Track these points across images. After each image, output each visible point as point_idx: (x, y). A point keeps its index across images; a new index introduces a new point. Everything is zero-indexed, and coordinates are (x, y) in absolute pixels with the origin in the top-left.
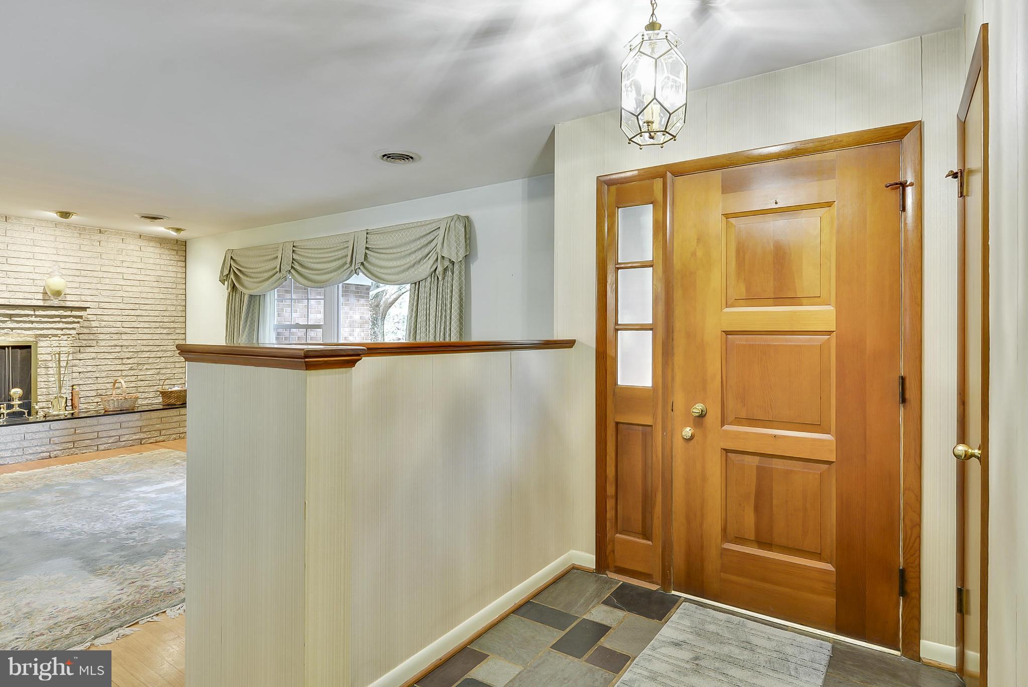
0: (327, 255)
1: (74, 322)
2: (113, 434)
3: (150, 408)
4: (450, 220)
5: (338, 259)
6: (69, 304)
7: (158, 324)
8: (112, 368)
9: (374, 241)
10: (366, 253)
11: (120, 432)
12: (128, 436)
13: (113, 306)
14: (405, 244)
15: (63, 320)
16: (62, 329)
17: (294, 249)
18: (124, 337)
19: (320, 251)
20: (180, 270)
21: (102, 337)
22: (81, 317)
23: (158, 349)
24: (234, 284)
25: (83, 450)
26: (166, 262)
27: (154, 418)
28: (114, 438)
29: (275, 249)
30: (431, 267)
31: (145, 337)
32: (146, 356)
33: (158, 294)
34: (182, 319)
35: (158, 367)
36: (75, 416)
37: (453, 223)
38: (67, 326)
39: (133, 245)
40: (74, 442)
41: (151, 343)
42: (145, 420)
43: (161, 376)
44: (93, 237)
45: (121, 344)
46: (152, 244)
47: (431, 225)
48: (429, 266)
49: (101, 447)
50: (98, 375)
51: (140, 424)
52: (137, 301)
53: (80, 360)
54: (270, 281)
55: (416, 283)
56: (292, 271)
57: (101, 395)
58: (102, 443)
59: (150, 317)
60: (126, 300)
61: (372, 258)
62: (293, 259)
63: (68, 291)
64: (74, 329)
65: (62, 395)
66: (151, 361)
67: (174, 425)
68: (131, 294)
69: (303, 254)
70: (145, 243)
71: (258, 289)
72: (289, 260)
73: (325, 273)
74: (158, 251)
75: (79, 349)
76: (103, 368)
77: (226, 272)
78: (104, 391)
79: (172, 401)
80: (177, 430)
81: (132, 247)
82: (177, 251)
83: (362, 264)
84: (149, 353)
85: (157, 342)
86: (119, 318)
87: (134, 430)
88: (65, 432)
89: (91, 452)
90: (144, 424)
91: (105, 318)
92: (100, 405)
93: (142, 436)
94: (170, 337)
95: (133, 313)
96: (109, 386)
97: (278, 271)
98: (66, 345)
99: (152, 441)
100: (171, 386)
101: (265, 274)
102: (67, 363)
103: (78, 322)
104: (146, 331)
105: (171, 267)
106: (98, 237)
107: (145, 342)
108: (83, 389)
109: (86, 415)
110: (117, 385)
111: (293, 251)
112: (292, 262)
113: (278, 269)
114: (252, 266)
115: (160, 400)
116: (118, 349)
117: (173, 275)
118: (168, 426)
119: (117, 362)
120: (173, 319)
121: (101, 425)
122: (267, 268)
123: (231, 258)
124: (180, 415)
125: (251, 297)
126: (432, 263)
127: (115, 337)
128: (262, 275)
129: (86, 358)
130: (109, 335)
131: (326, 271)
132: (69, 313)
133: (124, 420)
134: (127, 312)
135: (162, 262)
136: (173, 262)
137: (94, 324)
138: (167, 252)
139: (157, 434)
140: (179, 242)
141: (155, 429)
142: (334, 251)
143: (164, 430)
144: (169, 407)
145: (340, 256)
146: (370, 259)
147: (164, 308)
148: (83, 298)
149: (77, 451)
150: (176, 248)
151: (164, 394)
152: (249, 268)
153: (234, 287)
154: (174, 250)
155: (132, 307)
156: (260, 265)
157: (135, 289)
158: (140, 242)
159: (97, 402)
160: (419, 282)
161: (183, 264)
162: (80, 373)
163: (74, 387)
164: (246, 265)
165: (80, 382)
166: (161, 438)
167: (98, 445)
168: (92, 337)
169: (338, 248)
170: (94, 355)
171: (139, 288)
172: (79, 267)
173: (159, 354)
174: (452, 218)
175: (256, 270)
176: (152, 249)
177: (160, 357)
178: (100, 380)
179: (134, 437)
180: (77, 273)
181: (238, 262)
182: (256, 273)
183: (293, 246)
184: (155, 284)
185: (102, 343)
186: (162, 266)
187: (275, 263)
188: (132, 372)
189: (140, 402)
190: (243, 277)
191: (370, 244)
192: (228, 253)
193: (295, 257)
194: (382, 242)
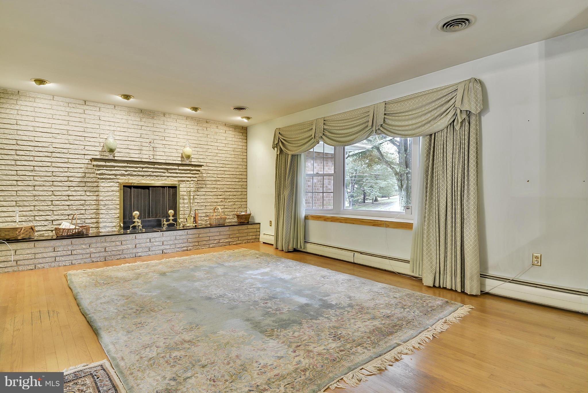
0: (350, 124)
1: (196, 174)
2: (216, 238)
3: (230, 224)
4: (468, 82)
5: (362, 124)
6: (193, 163)
7: (234, 176)
8: (213, 201)
9: (392, 108)
10: (384, 118)
11: (220, 237)
12: (223, 240)
13: (213, 165)
14: (421, 107)
15: (191, 172)
16: (190, 177)
17: (325, 122)
18: (218, 183)
19: (345, 121)
20: (244, 144)
21: (208, 182)
22: (199, 171)
23: (234, 191)
24: (281, 148)
25: (202, 247)
26: (237, 140)
27: (235, 230)
28: (217, 241)
29: (310, 124)
30: (449, 121)
31: (228, 183)
32: (228, 194)
33: (234, 159)
34: (245, 173)
35: (234, 201)
36: (197, 227)
37: (471, 84)
38: (193, 176)
39: (222, 130)
40: (198, 242)
41: (231, 187)
42: (231, 231)
43: (235, 206)
44: (203, 126)
45: (217, 187)
46: (231, 129)
47: (447, 89)
48: (448, 120)
49: (211, 246)
50: (206, 205)
51: (229, 233)
52: (224, 162)
53: (198, 195)
54: (308, 144)
55: (431, 135)
56: (323, 137)
57: (208, 216)
58: (211, 243)
59: (230, 172)
60: (219, 162)
61: (389, 121)
62: (324, 129)
63: (192, 156)
64: (196, 177)
65: (191, 215)
66: (231, 197)
67: (245, 234)
68: (221, 158)
69: (331, 125)
70: (227, 129)
71: (299, 150)
72: (321, 130)
73: (349, 136)
74: (233, 133)
75: (198, 189)
76: (209, 200)
77: (276, 142)
78: (209, 214)
79: (242, 221)
80: (246, 238)
81: (221, 131)
82: (243, 133)
83: (381, 125)
84: (230, 192)
85: (234, 187)
86: (216, 172)
87: (226, 237)
88: (194, 236)
89: (206, 248)
90: (231, 233)
91: (210, 172)
92: (207, 222)
93: (230, 240)
94: (240, 184)
95: (222, 169)
96: (211, 211)
97: (313, 137)
98: (192, 186)
99: (234, 243)
100: (241, 212)
101: (302, 141)
102: (194, 197)
103: (198, 174)
104: (228, 180)
105: (240, 143)
106: (205, 125)
107: (228, 186)
108: (199, 212)
109: (201, 227)
110: (216, 210)
111: (324, 123)
112: (323, 131)
113: (313, 136)
114: (293, 137)
115: (236, 220)
116: (215, 190)
117: (241, 147)
118: (242, 235)
119: (215, 197)
120: (241, 173)
121: (211, 233)
122: (305, 136)
123: (279, 133)
124: (248, 229)
125: (293, 156)
126: (451, 117)
127: (214, 183)
128: (300, 142)
129: (201, 194)
130: (211, 182)
131: (351, 133)
132: (193, 168)
133: (222, 230)
134: (219, 169)
135: (236, 140)
136: (241, 139)
137: (204, 175)
138: (238, 134)
139: (237, 239)
140: (244, 128)
141: (236, 236)
142: (359, 119)
143: (240, 237)
144: (241, 224)
145: (362, 122)
146: (387, 121)
147: (236, 166)
148: (200, 160)
149: (200, 247)
150: (242, 132)
151: (238, 216)
152: (291, 138)
153: (281, 150)
154: (241, 133)
155: (221, 165)
156: (299, 136)
157: (223, 155)
158: (225, 128)
159: (206, 220)
160: (435, 133)
161: (245, 141)
162: (198, 203)
163: (196, 211)
164: (289, 137)
165: (198, 208)
166: (239, 242)
167: (209, 244)
168: (203, 183)
169: (361, 117)
170: (204, 193)
171: (225, 155)
172: (197, 142)
173: (235, 193)
174: (470, 81)
175: (295, 139)
176: (231, 132)
177: (235, 195)
178: (207, 207)
179: (226, 241)
180: (196, 146)
181: (283, 135)
182: (295, 141)
183: (324, 121)
184: (232, 153)
185: (208, 186)
186: (236, 142)
187: (311, 133)
188: (222, 203)
189: (227, 221)
190: (287, 143)
191: (388, 111)
192: (277, 130)
193: (325, 127)
194: (399, 108)
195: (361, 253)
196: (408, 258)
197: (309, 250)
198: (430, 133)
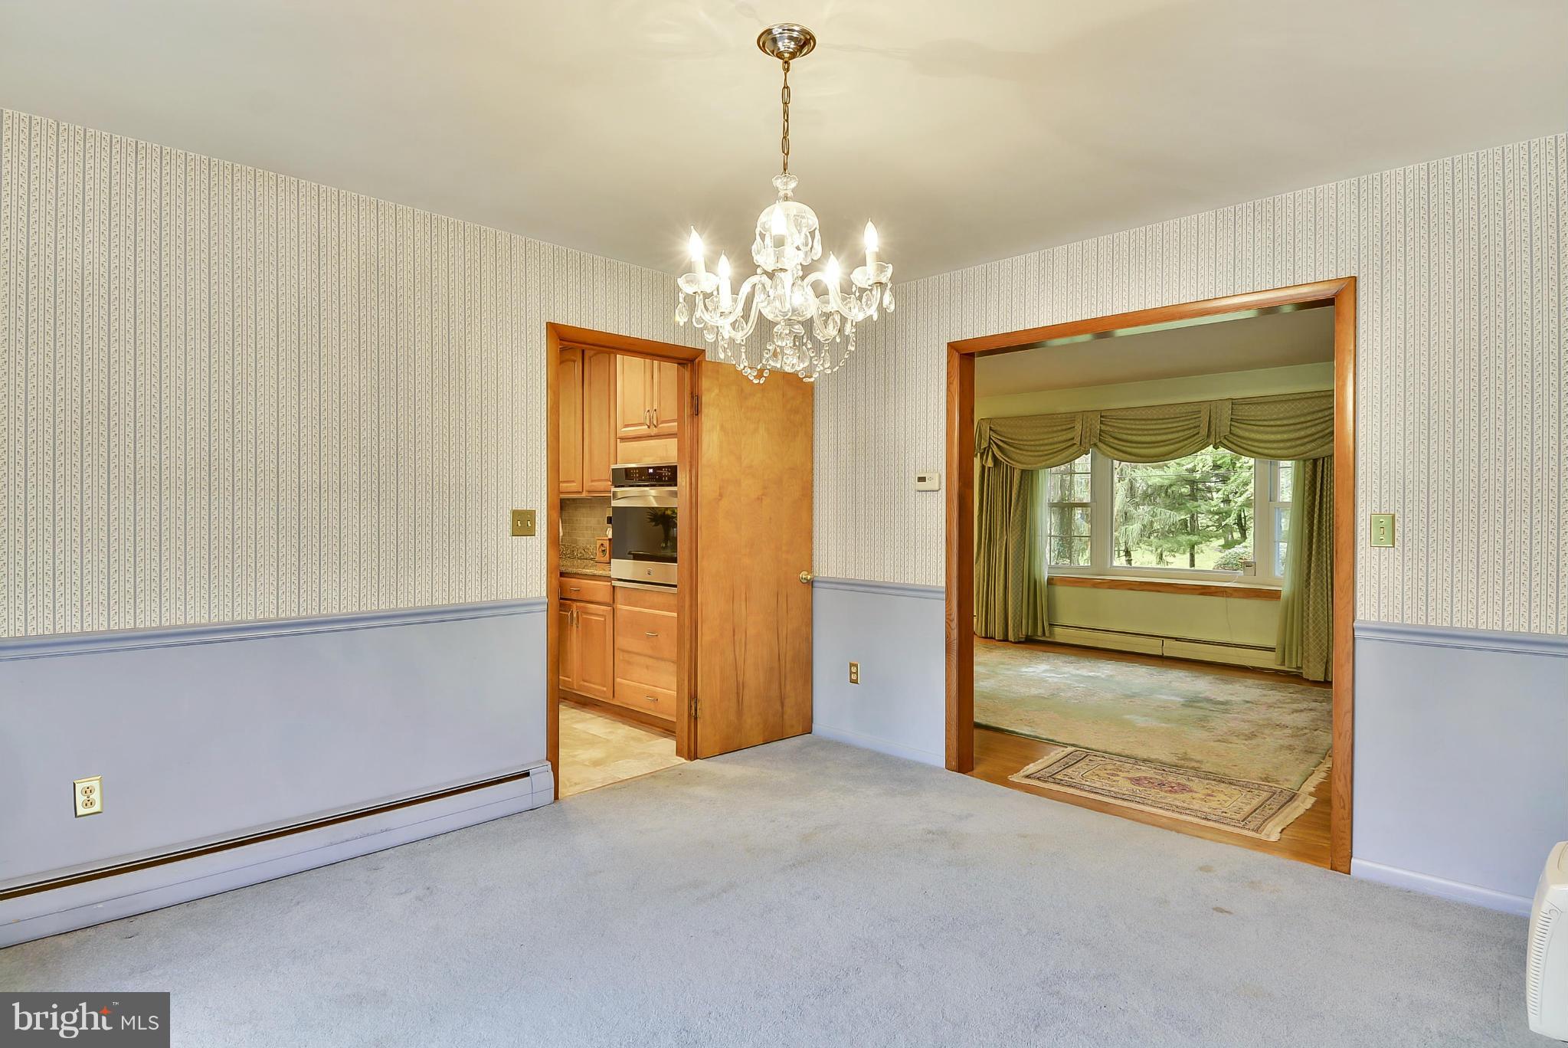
9: (1245, 412)
10: (1232, 424)
17: (1101, 419)
19: (1148, 422)
24: (996, 457)
29: (1067, 419)
55: (1316, 460)
56: (1100, 445)
62: (1099, 430)
69: (1114, 425)
71: (1038, 463)
72: (1095, 432)
73: (1156, 447)
77: (985, 445)
83: (1226, 437)
97: (1078, 443)
101: (1050, 447)
112: (1100, 434)
113: (1077, 441)
114: (1027, 438)
122: (1053, 439)
123: (990, 428)
128: (1045, 448)
131: (1161, 443)
142: (1178, 421)
145: (1185, 427)
146: (1238, 431)
152: (1022, 440)
153: (996, 461)
156: (1042, 437)
160: (1324, 458)
164: (1016, 437)
169: (1183, 418)
175: (1032, 443)
181: (1004, 434)
182: (1032, 445)
183: (1099, 416)
187: (1071, 434)
190: (1008, 447)
191: (1238, 416)
192: (984, 423)
193: (1103, 428)
194: (1259, 413)
195: (1177, 639)
196: (1272, 644)
197: (1059, 639)
198: (1316, 456)
